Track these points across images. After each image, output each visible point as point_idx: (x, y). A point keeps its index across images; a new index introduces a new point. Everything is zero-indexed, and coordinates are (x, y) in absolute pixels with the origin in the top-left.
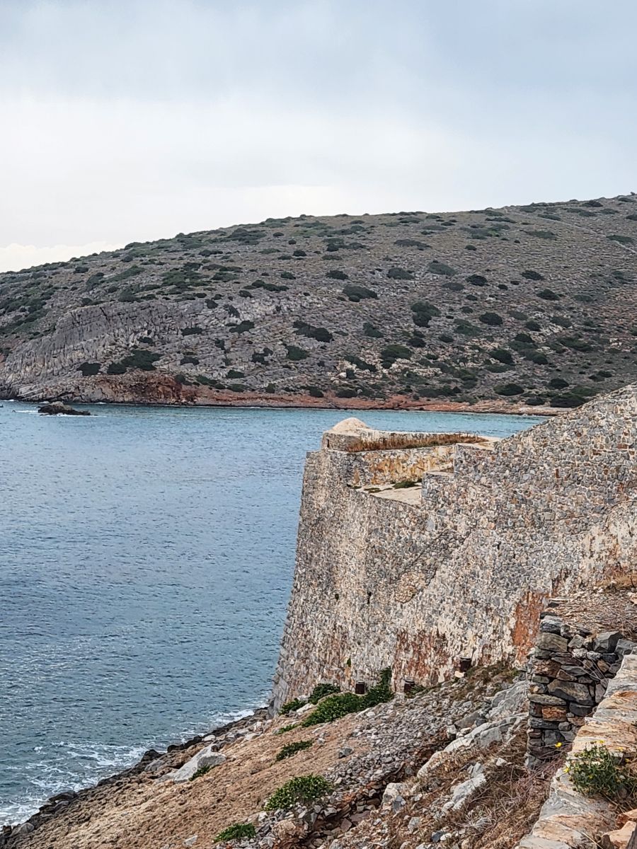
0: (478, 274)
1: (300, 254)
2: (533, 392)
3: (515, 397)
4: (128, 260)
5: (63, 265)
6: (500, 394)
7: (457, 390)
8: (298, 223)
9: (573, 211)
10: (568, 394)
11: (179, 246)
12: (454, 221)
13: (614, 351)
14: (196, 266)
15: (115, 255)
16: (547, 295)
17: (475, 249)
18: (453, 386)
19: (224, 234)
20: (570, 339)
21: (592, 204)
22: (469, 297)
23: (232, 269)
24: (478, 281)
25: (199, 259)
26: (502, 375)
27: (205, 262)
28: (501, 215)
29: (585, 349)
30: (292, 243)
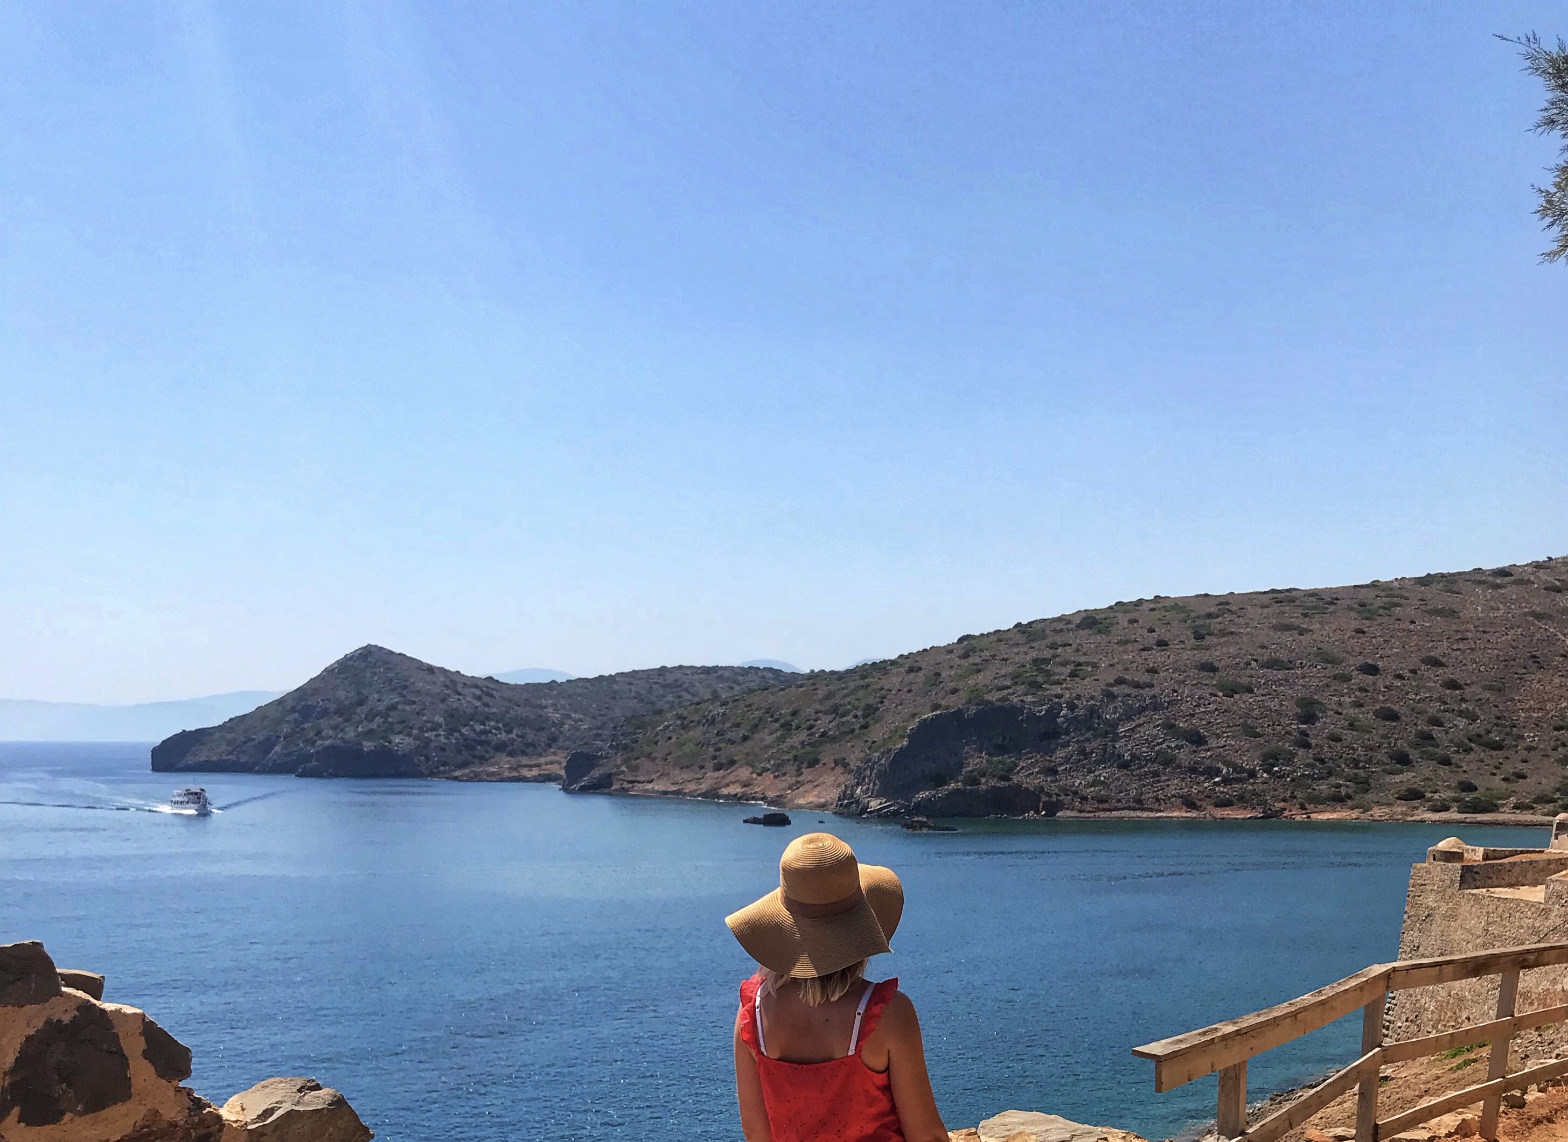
0: (1369, 661)
1: (1162, 644)
2: (1436, 796)
3: (1415, 803)
4: (966, 656)
5: (893, 663)
6: (1398, 798)
7: (1349, 797)
8: (1152, 606)
9: (1480, 582)
10: (1477, 798)
11: (1020, 638)
12: (1337, 599)
13: (1529, 749)
14: (1046, 661)
15: (949, 649)
16: (1453, 685)
17: (1364, 633)
18: (1343, 791)
19: (1069, 622)
20: (1479, 736)
21: (1502, 573)
22: (1361, 689)
23: (1088, 664)
24: (1372, 670)
25: (1047, 654)
26: (1397, 778)
27: (1054, 657)
28: (1391, 589)
29: (1498, 747)
30: (1151, 630)
